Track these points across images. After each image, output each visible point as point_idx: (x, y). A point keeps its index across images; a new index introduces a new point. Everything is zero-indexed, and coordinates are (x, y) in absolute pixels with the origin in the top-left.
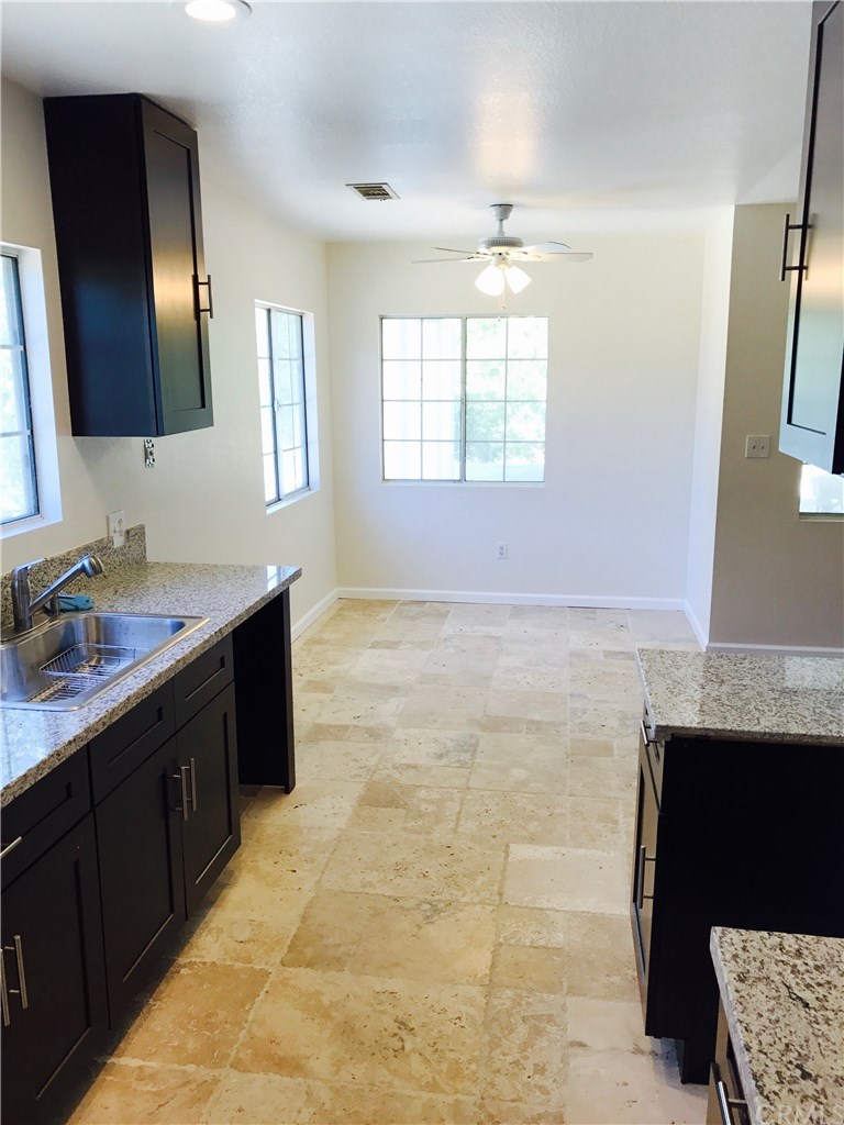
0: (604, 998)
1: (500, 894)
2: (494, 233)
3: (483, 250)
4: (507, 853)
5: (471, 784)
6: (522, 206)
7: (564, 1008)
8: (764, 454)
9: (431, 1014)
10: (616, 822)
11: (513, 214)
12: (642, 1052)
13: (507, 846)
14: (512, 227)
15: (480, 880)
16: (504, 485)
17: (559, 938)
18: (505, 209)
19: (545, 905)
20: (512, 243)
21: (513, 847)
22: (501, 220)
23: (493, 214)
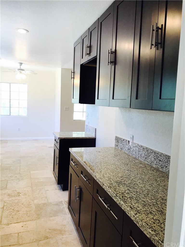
0: (50, 185)
1: (30, 177)
2: (19, 68)
3: (17, 70)
4: (30, 173)
5: (21, 165)
6: (24, 63)
7: (44, 187)
8: (68, 110)
9: (23, 191)
10: (48, 167)
11: (23, 65)
12: (57, 189)
13: (30, 172)
14: (22, 67)
15: (26, 176)
16: (19, 116)
17: (42, 180)
18: (21, 64)
19: (38, 177)
20: (23, 70)
21: (31, 172)
22: (20, 66)
23: (19, 64)
